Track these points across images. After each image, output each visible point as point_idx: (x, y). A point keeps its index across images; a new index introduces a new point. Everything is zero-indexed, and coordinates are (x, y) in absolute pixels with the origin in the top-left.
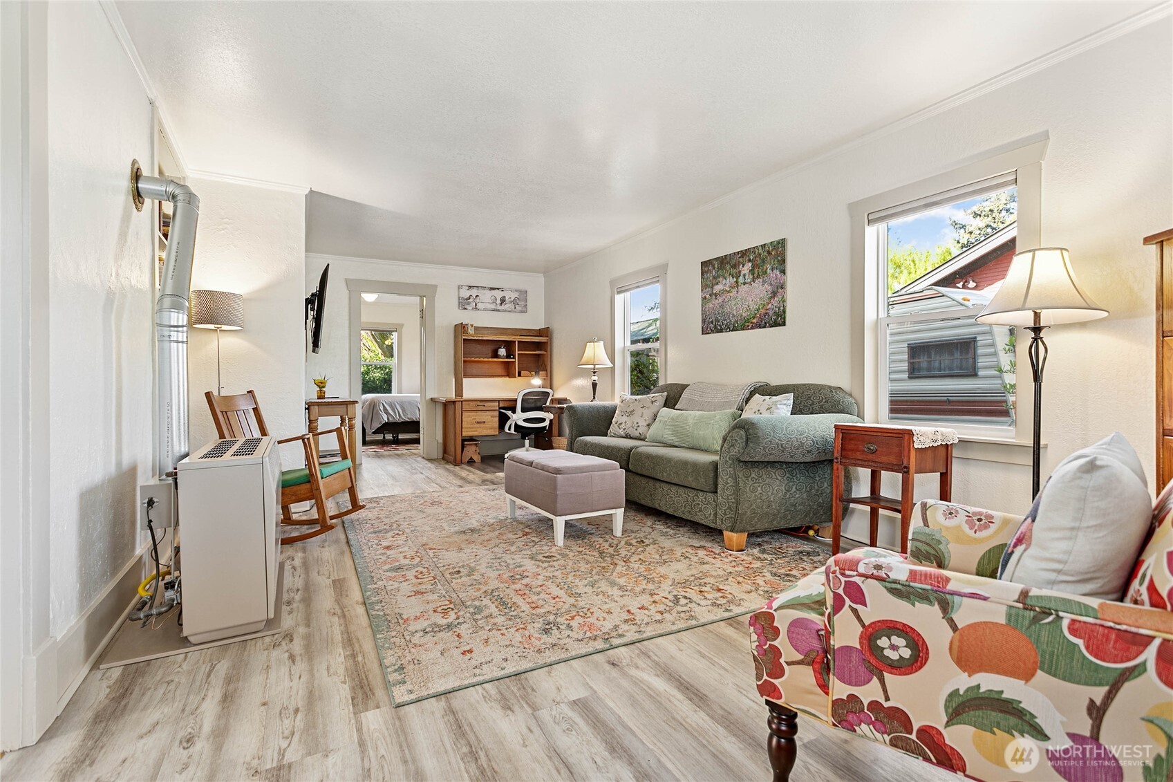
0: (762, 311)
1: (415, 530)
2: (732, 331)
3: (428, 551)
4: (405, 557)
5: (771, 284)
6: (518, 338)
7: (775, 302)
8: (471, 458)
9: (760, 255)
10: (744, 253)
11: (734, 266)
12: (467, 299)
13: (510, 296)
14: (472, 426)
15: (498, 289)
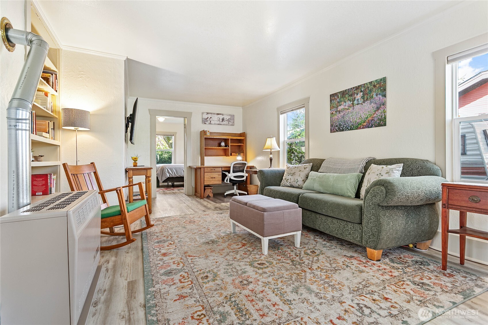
0: (370, 118)
1: (180, 241)
2: (350, 130)
3: (188, 257)
4: (174, 263)
5: (376, 103)
6: (230, 138)
7: (379, 113)
8: (208, 195)
9: (368, 88)
10: (357, 88)
11: (351, 95)
12: (206, 119)
13: (226, 117)
14: (209, 180)
15: (221, 114)
